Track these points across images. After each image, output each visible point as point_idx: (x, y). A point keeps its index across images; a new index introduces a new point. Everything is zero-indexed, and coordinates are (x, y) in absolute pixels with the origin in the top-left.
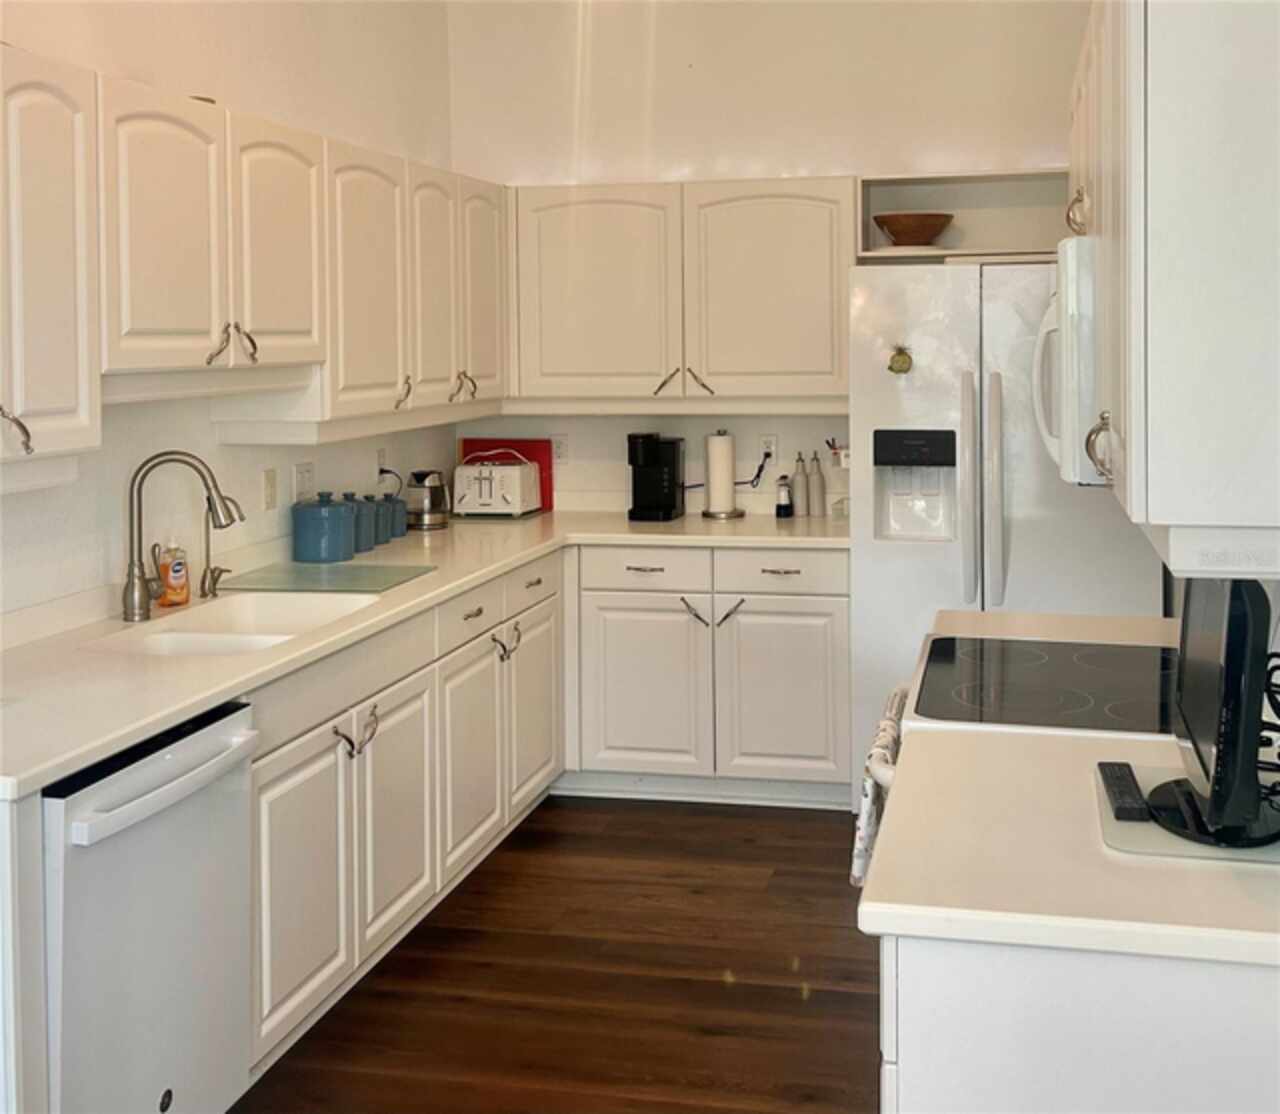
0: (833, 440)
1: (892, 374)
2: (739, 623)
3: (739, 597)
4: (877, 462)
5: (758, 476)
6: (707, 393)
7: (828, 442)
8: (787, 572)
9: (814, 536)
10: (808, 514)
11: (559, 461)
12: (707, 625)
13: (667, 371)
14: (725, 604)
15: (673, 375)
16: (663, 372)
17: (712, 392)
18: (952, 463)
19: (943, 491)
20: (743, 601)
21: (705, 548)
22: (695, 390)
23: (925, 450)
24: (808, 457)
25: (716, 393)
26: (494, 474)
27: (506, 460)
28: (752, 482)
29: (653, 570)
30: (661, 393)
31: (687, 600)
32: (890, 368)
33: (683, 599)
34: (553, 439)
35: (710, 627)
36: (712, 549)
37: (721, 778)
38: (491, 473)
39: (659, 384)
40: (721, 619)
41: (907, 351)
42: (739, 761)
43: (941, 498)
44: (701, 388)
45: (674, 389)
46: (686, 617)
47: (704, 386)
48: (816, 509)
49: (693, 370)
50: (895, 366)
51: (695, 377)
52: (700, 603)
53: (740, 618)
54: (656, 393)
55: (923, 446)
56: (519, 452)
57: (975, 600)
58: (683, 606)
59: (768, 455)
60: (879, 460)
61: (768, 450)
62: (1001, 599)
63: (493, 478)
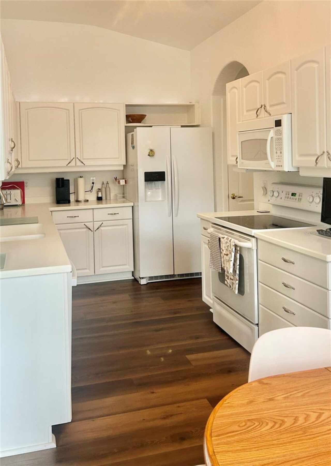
0: (116, 177)
1: (149, 157)
2: (101, 229)
3: (101, 222)
4: (146, 181)
5: (92, 189)
6: (83, 165)
7: (115, 178)
8: (115, 214)
9: (108, 204)
10: (106, 199)
11: (26, 188)
12: (92, 231)
13: (70, 158)
14: (97, 225)
15: (72, 160)
16: (69, 159)
17: (84, 165)
18: (164, 180)
19: (160, 188)
20: (102, 223)
21: (91, 209)
22: (79, 163)
23: (157, 177)
24: (105, 183)
25: (86, 165)
26: (11, 192)
27: (14, 188)
28: (90, 191)
29: (75, 217)
30: (68, 165)
31: (86, 224)
32: (149, 155)
33: (85, 225)
34: (25, 181)
35: (93, 232)
36: (93, 209)
37: (97, 275)
38: (10, 192)
39: (68, 162)
40: (96, 229)
41: (153, 150)
42: (102, 269)
43: (160, 190)
44: (81, 163)
45: (73, 163)
46: (85, 230)
47: (82, 162)
48: (108, 198)
49: (79, 158)
50: (151, 154)
51: (79, 160)
52: (90, 225)
53: (101, 228)
54: (67, 165)
55: (157, 176)
56: (16, 185)
57: (170, 216)
58: (85, 226)
59: (93, 183)
60: (146, 180)
61: (93, 182)
62: (177, 215)
63: (11, 194)
